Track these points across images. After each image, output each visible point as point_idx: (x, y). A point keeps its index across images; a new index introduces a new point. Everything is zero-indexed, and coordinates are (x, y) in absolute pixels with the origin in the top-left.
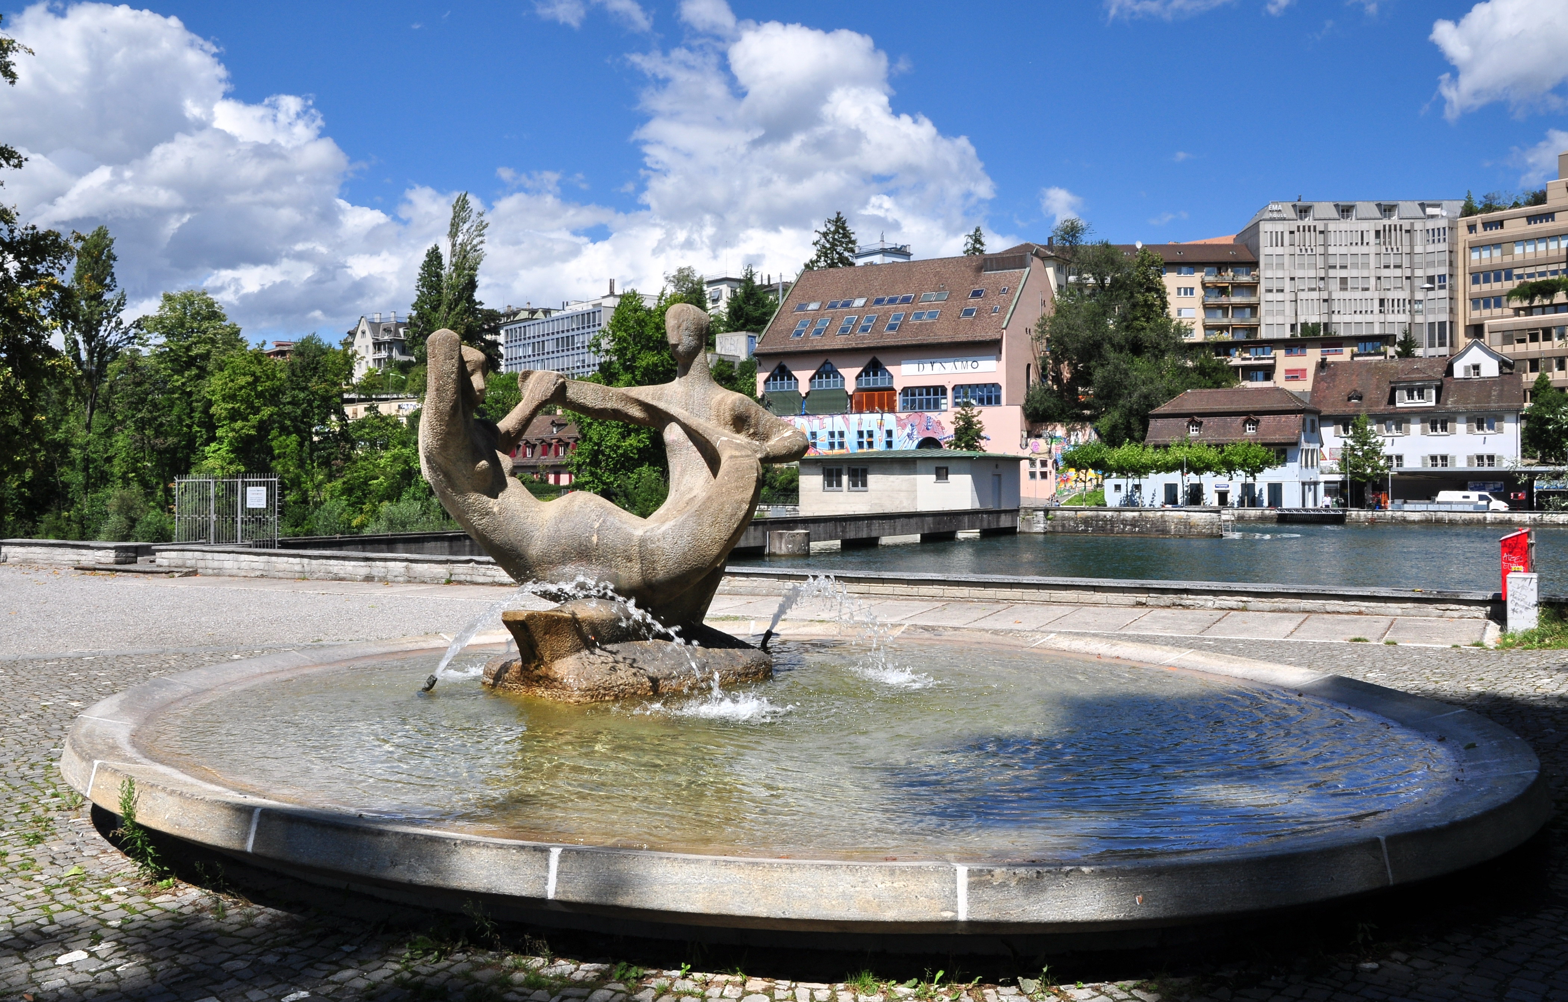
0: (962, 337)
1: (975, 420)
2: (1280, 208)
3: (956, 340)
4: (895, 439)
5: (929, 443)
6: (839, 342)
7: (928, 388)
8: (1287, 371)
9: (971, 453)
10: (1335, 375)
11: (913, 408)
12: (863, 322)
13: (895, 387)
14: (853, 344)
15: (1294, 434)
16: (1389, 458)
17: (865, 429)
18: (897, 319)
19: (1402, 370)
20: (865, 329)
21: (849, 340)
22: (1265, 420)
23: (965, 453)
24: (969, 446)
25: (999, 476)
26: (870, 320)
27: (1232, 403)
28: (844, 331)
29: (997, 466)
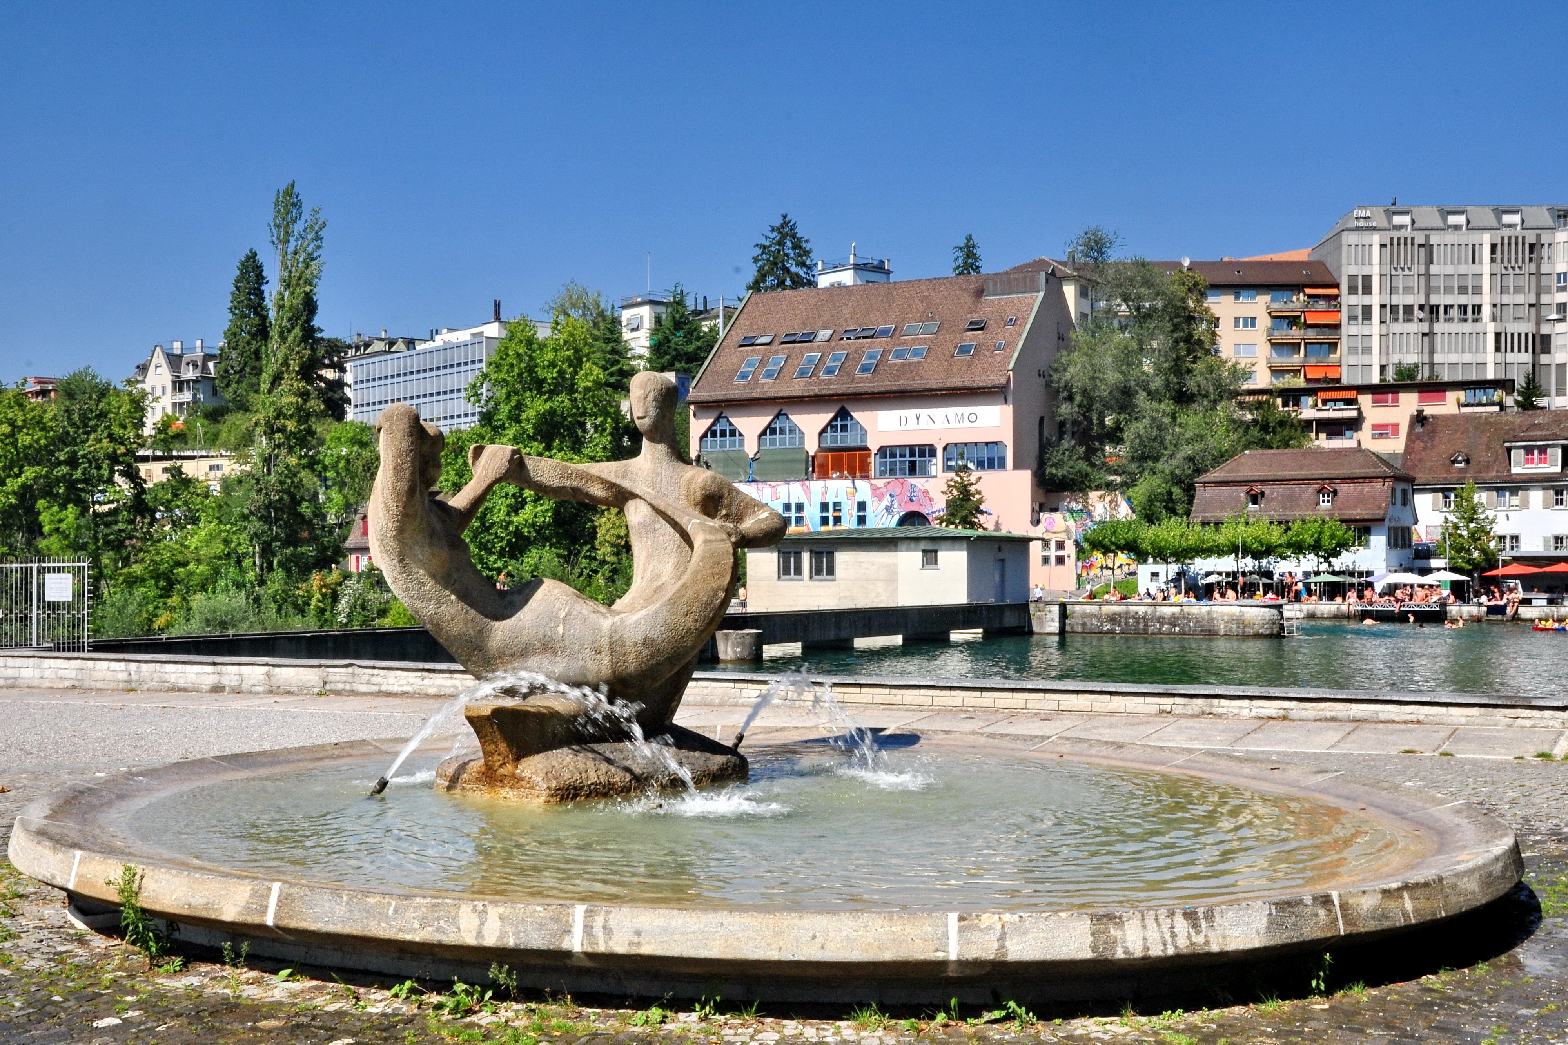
0: (956, 382)
1: (972, 489)
2: (1368, 214)
3: (949, 385)
4: (869, 513)
5: (912, 518)
6: (797, 387)
7: (912, 448)
8: (1375, 427)
9: (969, 532)
10: (1434, 431)
11: (892, 472)
12: (828, 362)
13: (869, 446)
14: (815, 390)
15: (1380, 508)
16: (1502, 538)
17: (830, 500)
18: (871, 357)
19: (1520, 426)
20: (830, 371)
21: (810, 384)
22: (1344, 489)
23: (961, 531)
24: (967, 522)
25: (1003, 560)
26: (836, 359)
27: (1301, 468)
28: (802, 373)
29: (1000, 549)
